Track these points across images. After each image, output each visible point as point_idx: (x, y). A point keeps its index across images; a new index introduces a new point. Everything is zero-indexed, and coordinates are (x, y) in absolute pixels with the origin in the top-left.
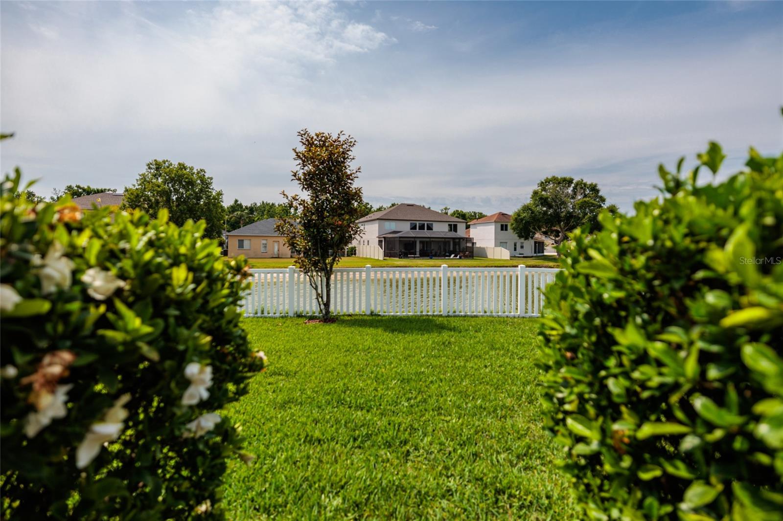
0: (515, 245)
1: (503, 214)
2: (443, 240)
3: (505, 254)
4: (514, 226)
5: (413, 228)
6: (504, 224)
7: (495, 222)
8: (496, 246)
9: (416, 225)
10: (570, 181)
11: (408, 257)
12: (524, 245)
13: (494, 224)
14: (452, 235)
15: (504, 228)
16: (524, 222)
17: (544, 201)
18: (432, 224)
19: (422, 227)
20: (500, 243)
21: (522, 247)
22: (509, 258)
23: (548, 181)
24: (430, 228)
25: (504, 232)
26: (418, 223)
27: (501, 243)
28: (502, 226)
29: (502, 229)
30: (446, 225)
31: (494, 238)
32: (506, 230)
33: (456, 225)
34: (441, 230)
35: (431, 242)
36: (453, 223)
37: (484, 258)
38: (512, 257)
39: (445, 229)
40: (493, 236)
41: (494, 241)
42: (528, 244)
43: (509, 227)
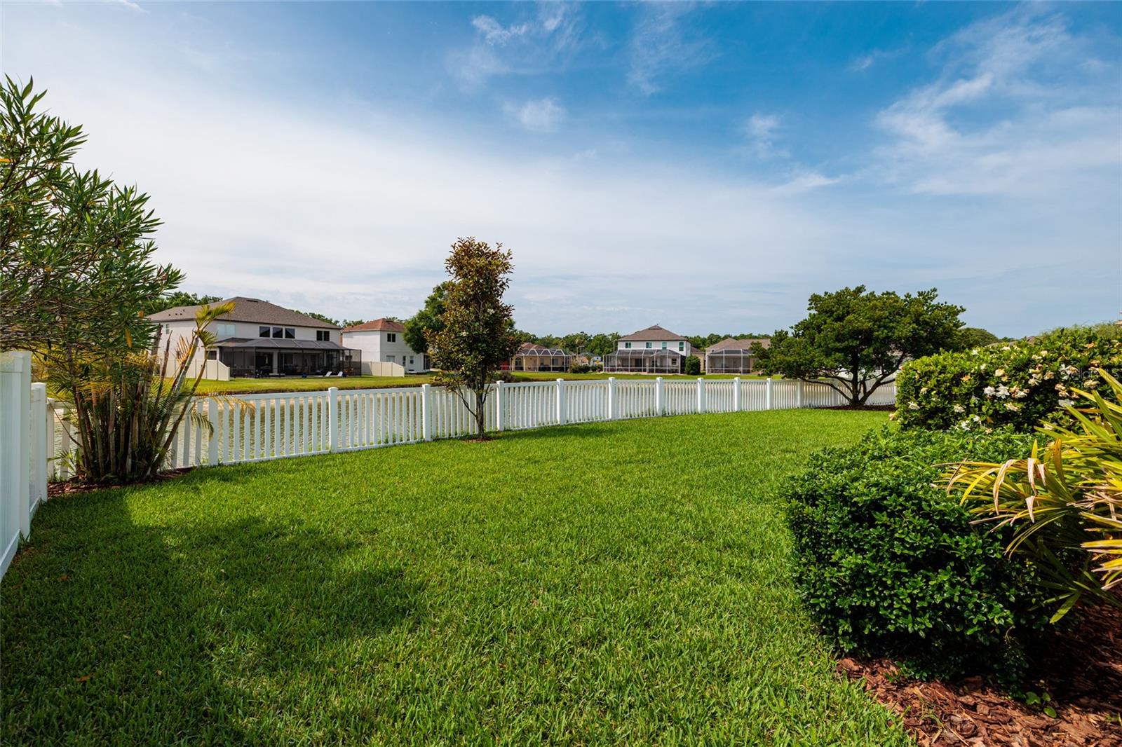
0: (404, 358)
1: (388, 321)
2: (301, 352)
3: (396, 370)
4: (409, 336)
5: (265, 334)
6: (392, 332)
7: (381, 330)
8: (382, 360)
9: (269, 331)
11: (270, 376)
12: (414, 359)
13: (380, 332)
14: (323, 345)
15: (391, 338)
18: (294, 330)
19: (278, 334)
20: (386, 357)
21: (412, 362)
22: (403, 375)
24: (290, 335)
25: (391, 343)
26: (271, 328)
28: (389, 335)
29: (389, 340)
30: (314, 332)
31: (379, 350)
32: (394, 341)
33: (328, 332)
34: (305, 337)
35: (291, 355)
36: (323, 330)
37: (369, 376)
38: (406, 373)
39: (314, 338)
40: (378, 348)
41: (379, 354)
42: (419, 359)
43: (400, 337)
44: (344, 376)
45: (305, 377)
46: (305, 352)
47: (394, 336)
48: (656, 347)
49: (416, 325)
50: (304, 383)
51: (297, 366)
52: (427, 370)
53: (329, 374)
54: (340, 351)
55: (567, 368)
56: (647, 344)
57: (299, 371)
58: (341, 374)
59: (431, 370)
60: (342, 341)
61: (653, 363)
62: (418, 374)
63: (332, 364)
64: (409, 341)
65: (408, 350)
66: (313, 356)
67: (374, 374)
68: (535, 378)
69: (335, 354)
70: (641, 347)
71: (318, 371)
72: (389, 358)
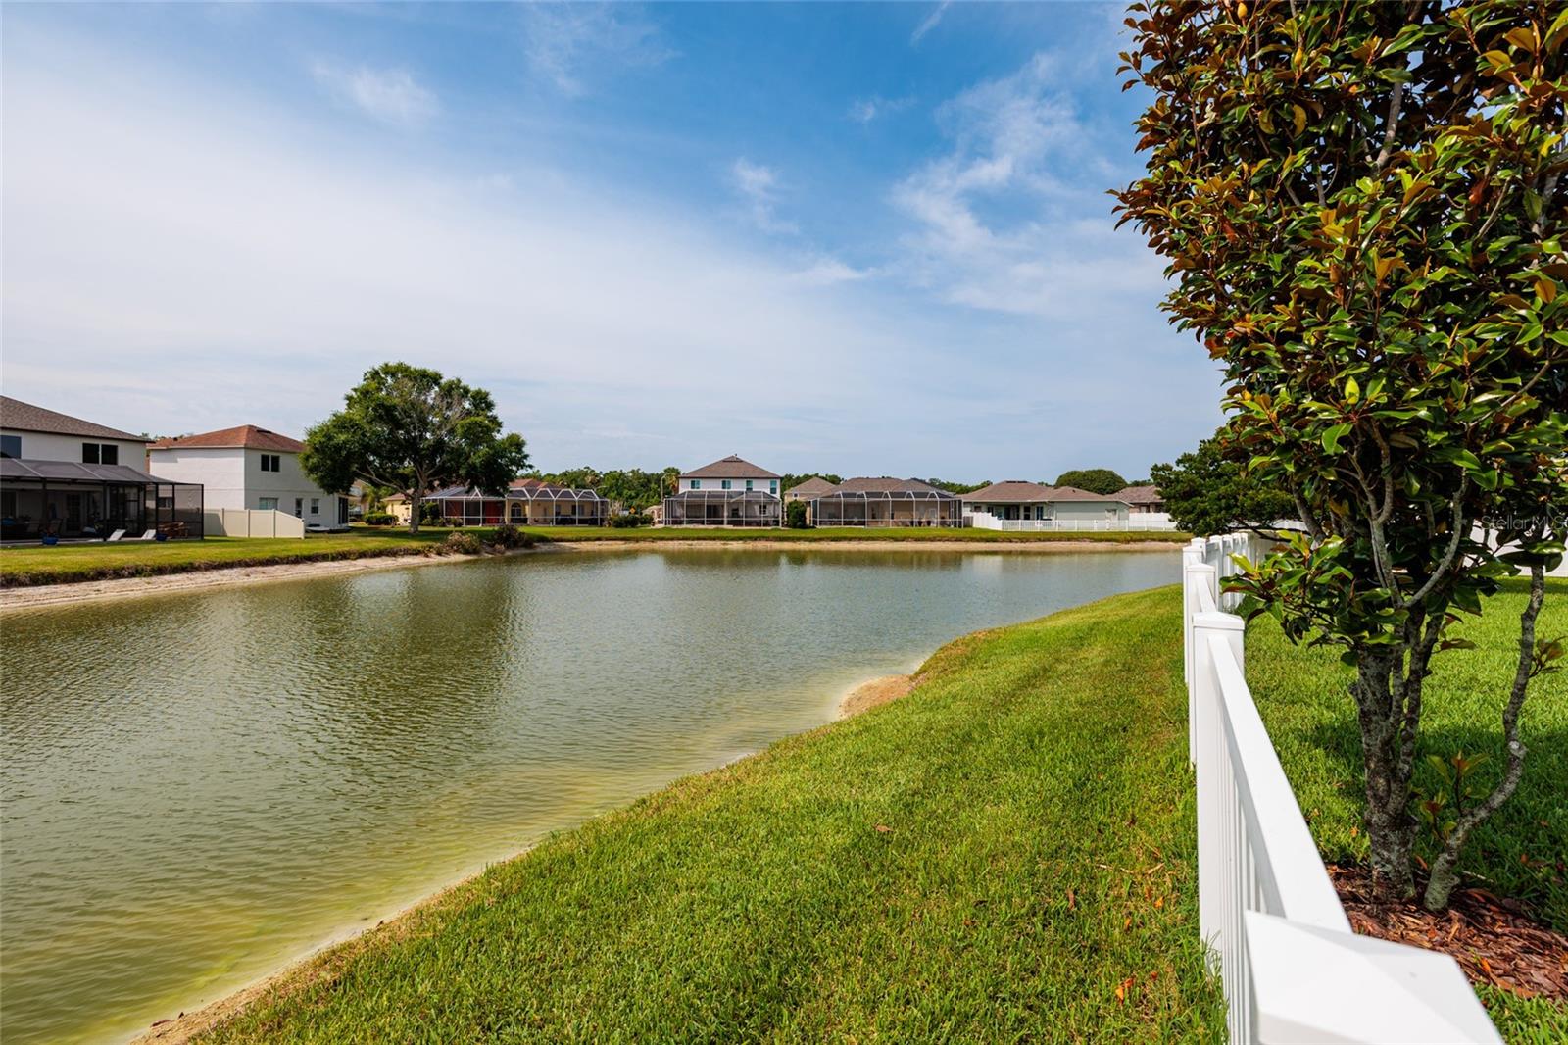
0: (299, 503)
1: (261, 432)
2: (40, 487)
3: (286, 526)
6: (271, 454)
7: (246, 448)
8: (249, 505)
10: (435, 379)
12: (320, 505)
13: (243, 452)
14: (100, 472)
15: (270, 463)
16: (344, 453)
17: (386, 413)
18: (18, 440)
20: (259, 500)
21: (315, 510)
22: (301, 535)
23: (389, 370)
25: (270, 473)
27: (261, 499)
28: (265, 459)
29: (265, 467)
30: (78, 446)
31: (242, 487)
32: (276, 468)
33: (114, 449)
34: (62, 459)
36: (100, 443)
37: (220, 536)
38: (306, 532)
39: (78, 458)
40: (240, 482)
41: (243, 492)
42: (329, 504)
43: (291, 464)
44: (160, 538)
45: (52, 544)
46: (49, 487)
47: (276, 460)
48: (738, 487)
49: (330, 438)
50: (49, 558)
51: (27, 518)
52: (344, 526)
53: (116, 535)
54: (145, 487)
55: (602, 520)
56: (724, 483)
57: (33, 529)
58: (150, 534)
59: (351, 525)
60: (148, 469)
61: (735, 512)
62: (331, 532)
63: (126, 513)
64: (312, 470)
65: (311, 487)
66: (73, 499)
67: (231, 534)
68: (556, 537)
69: (132, 494)
70: (715, 487)
71: (87, 529)
72: (267, 502)
